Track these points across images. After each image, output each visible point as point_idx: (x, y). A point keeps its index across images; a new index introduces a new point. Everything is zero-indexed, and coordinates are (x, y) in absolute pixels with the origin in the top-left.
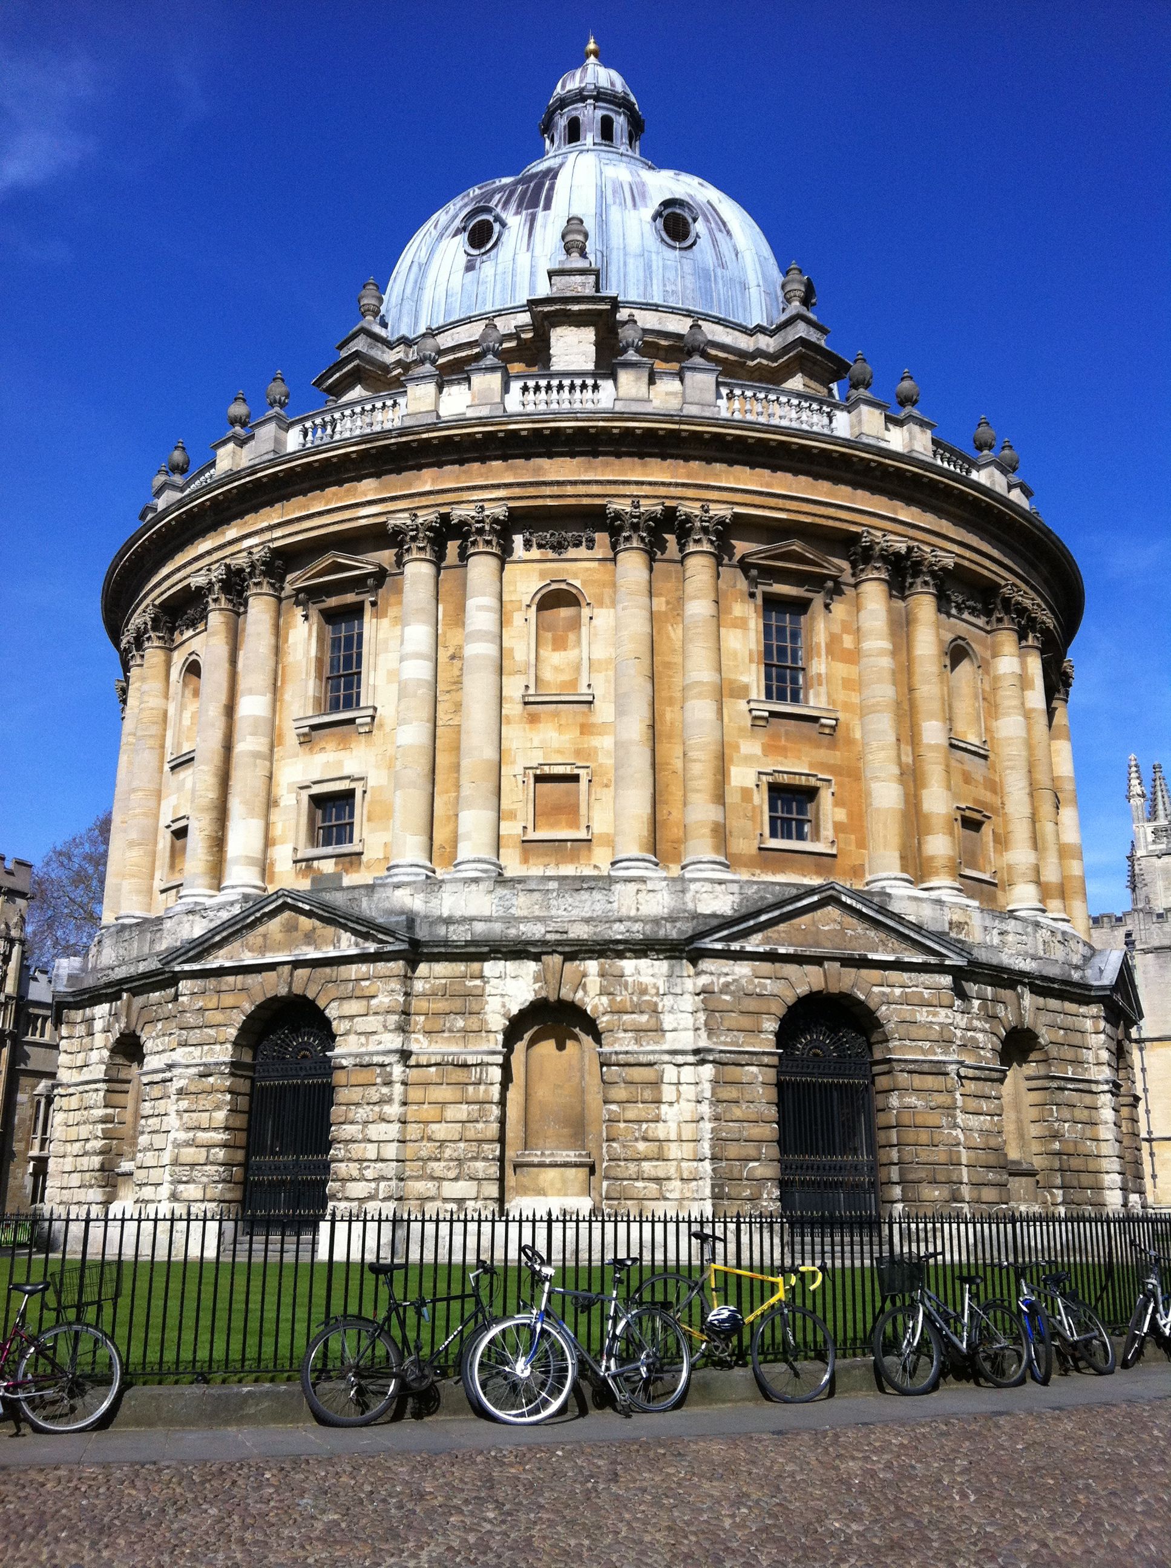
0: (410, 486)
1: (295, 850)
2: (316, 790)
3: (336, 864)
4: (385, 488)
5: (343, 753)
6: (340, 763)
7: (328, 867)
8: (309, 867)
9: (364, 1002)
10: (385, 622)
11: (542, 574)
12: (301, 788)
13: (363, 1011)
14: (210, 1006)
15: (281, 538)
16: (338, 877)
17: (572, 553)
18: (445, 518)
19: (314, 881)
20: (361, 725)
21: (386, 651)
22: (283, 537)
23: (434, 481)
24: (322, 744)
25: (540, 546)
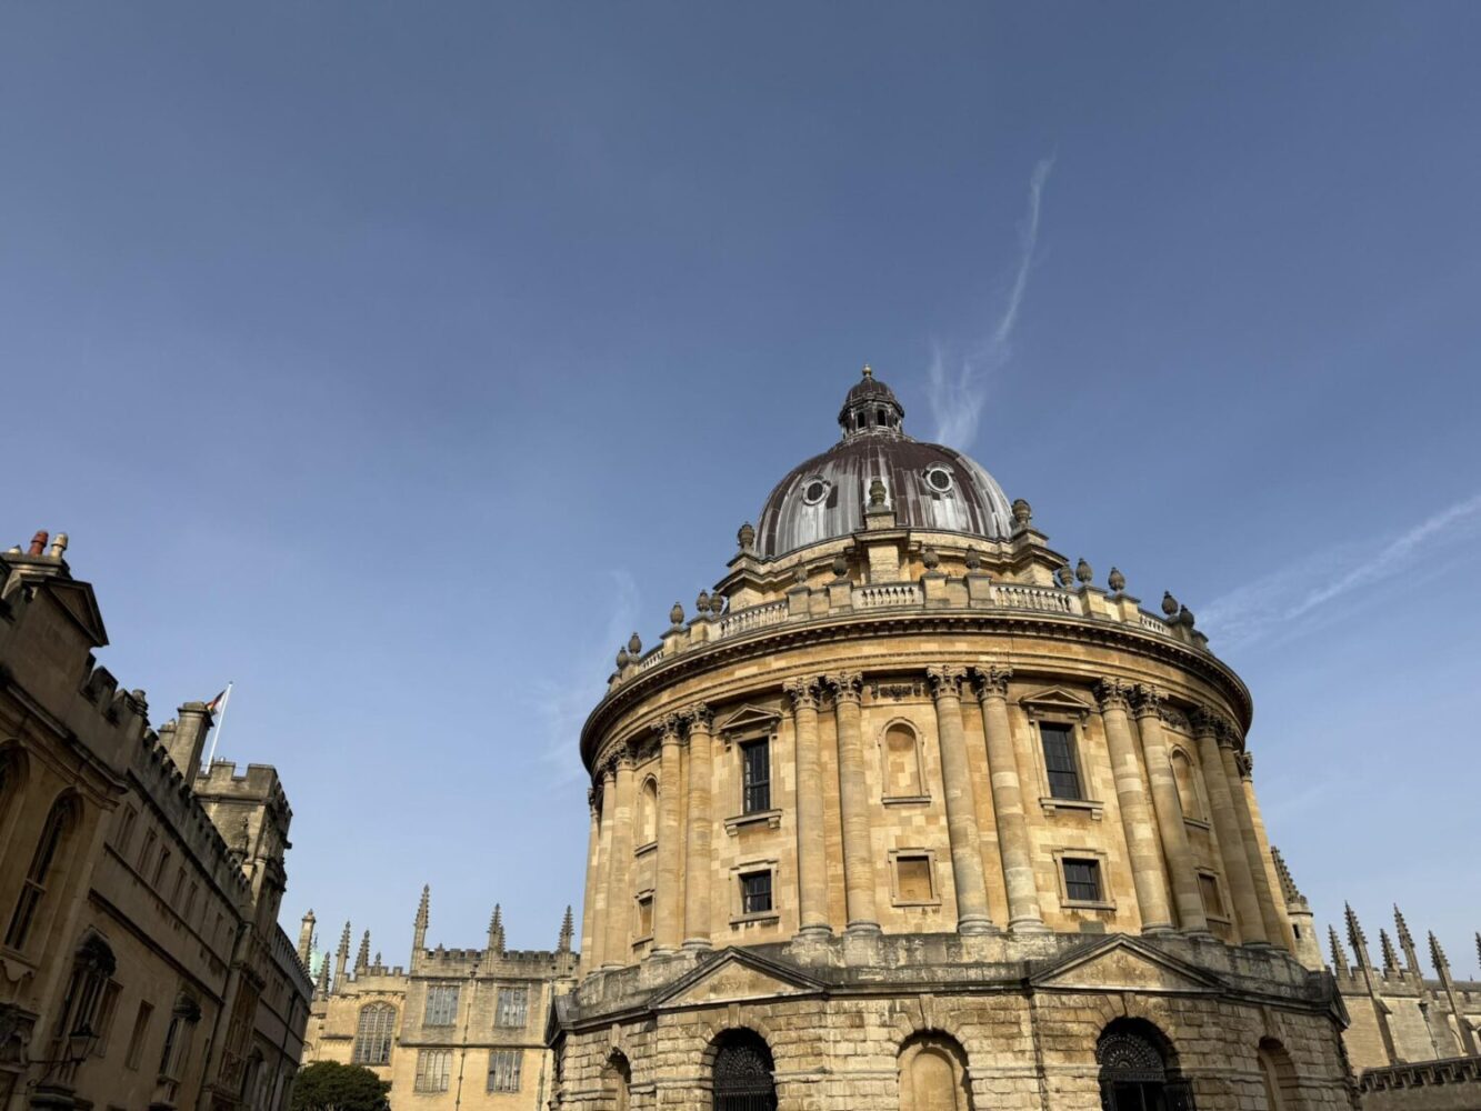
0: (1106, 659)
1: (1060, 898)
2: (1067, 855)
3: (1098, 915)
4: (1091, 654)
5: (1082, 831)
6: (1082, 838)
7: (1091, 916)
8: (1073, 913)
9: (1196, 1029)
10: (1092, 744)
11: (1170, 739)
12: (1057, 851)
13: (1197, 1037)
14: (1069, 1018)
15: (1017, 663)
16: (1100, 925)
17: (1178, 729)
18: (1137, 688)
19: (1081, 924)
20: (1096, 814)
21: (1098, 764)
22: (1019, 664)
23: (1120, 661)
24: (1064, 821)
25: (1166, 720)
